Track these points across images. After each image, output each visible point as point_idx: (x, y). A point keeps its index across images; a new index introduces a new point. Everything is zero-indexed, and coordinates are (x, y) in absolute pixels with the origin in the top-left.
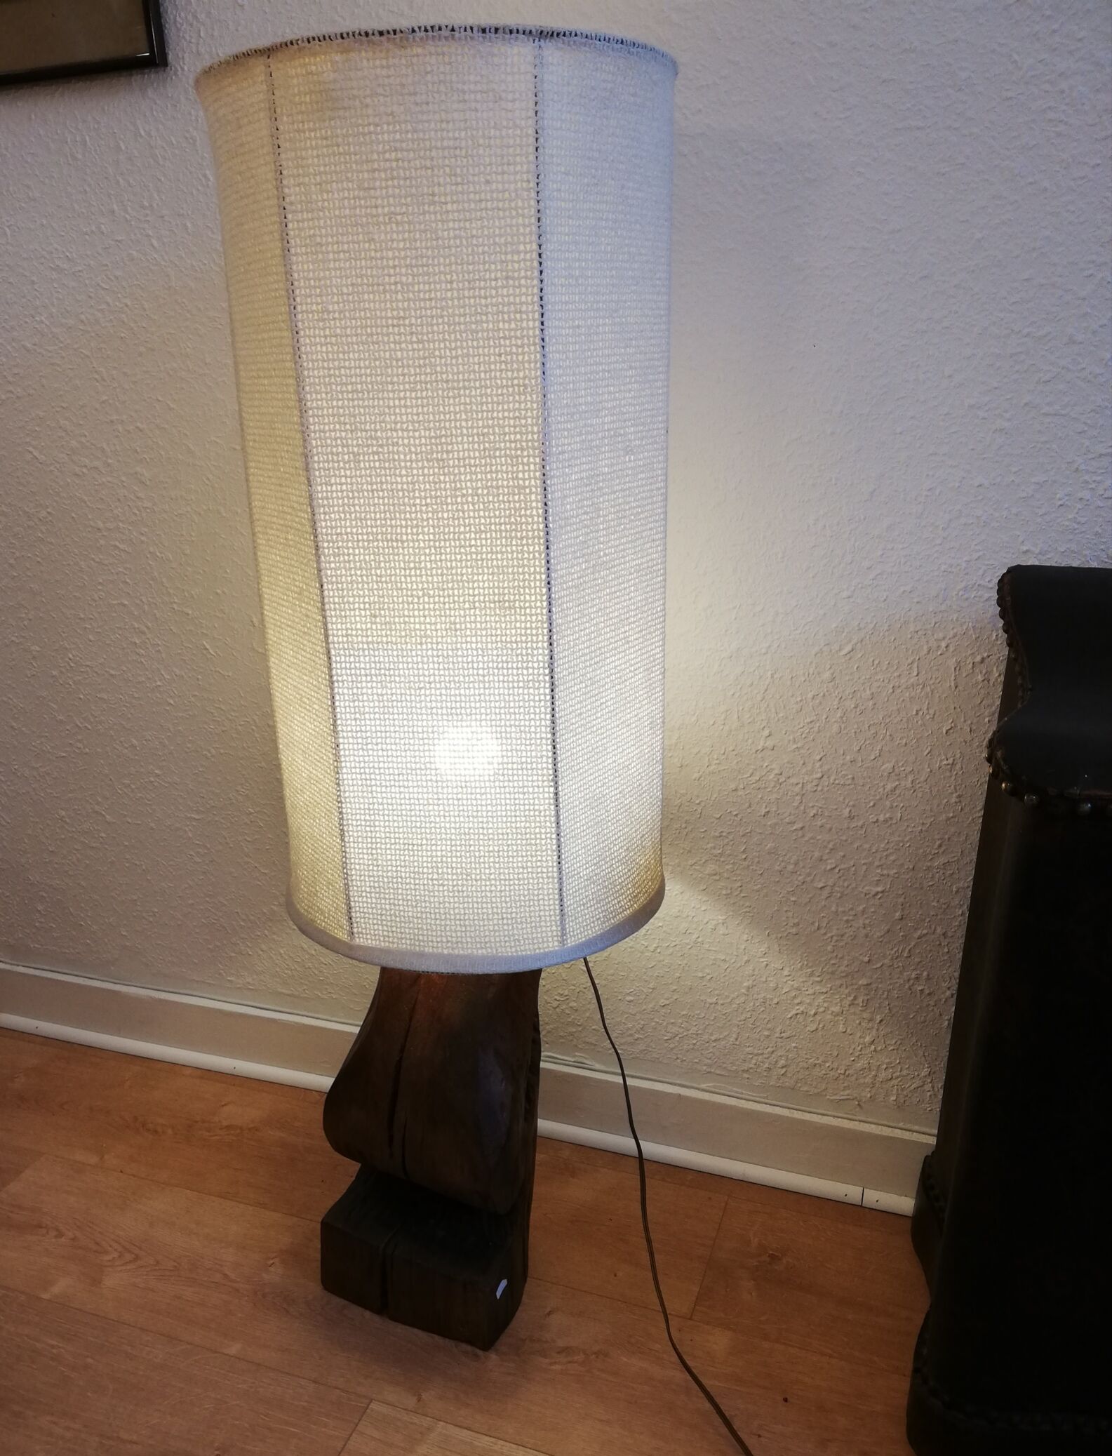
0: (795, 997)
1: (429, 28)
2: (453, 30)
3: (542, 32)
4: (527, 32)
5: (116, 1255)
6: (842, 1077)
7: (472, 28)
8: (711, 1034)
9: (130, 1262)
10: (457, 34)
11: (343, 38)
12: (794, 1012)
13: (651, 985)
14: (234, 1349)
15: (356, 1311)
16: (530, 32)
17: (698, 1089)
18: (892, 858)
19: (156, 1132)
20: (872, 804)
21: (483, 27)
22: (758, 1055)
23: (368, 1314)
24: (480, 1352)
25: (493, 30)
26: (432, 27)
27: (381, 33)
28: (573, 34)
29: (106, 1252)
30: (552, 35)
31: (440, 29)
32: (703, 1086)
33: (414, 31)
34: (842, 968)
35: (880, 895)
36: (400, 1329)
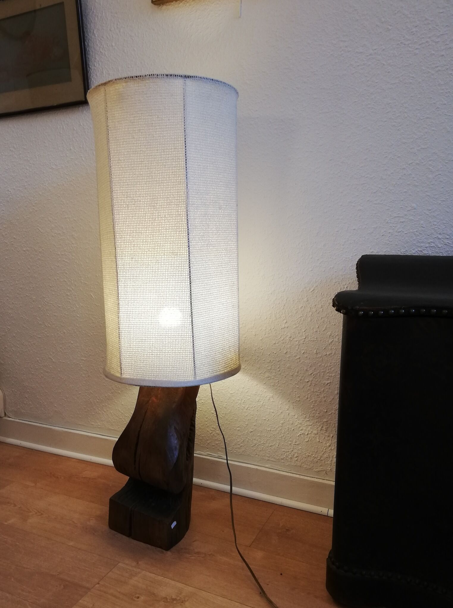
0: (300, 427)
1: (150, 75)
2: (158, 75)
3: (185, 76)
4: (181, 76)
5: (34, 513)
6: (319, 461)
7: (163, 75)
8: (269, 444)
9: (39, 515)
10: (159, 76)
11: (125, 78)
12: (300, 433)
13: (246, 423)
14: (71, 544)
15: (119, 535)
16: (182, 76)
17: (265, 467)
18: (333, 369)
19: (58, 478)
20: (324, 348)
21: (167, 74)
22: (287, 452)
23: (124, 537)
24: (164, 551)
25: (170, 75)
26: (151, 75)
27: (136, 77)
28: (196, 77)
29: (31, 512)
30: (189, 77)
31: (154, 75)
32: (267, 466)
33: (146, 76)
34: (317, 415)
35: (329, 384)
36: (135, 542)
